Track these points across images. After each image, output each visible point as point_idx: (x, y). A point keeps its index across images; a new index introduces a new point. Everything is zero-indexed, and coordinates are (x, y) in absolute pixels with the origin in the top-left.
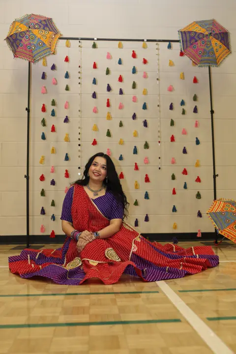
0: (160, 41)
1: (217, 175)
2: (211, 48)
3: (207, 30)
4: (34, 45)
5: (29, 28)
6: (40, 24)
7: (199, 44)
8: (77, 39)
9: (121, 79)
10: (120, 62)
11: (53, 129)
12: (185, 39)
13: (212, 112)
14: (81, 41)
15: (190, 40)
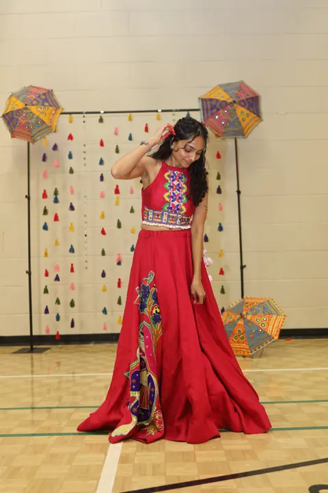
0: (177, 111)
1: (245, 266)
2: (236, 117)
3: (231, 97)
4: (32, 124)
5: (26, 105)
6: (38, 99)
7: (221, 114)
8: (81, 113)
10: (130, 138)
11: (56, 218)
12: (205, 108)
13: (239, 192)
14: (85, 115)
15: (212, 109)
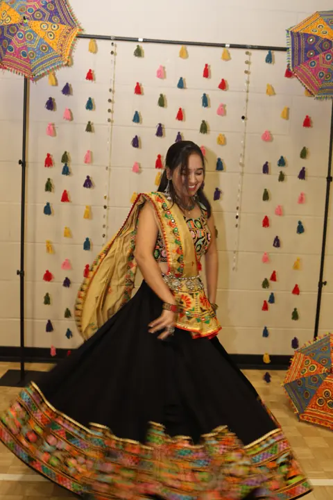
0: (253, 48)
1: (325, 283)
4: (33, 49)
5: (24, 18)
6: (43, 9)
7: (321, 60)
8: (108, 38)
9: (180, 116)
10: (181, 85)
11: (65, 198)
12: (297, 48)
13: (329, 179)
14: (115, 42)
15: (306, 51)
